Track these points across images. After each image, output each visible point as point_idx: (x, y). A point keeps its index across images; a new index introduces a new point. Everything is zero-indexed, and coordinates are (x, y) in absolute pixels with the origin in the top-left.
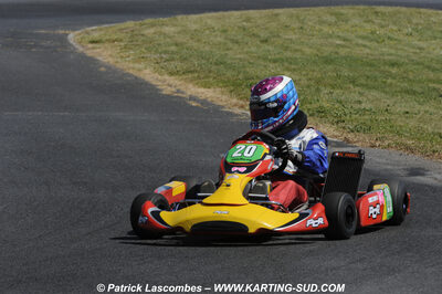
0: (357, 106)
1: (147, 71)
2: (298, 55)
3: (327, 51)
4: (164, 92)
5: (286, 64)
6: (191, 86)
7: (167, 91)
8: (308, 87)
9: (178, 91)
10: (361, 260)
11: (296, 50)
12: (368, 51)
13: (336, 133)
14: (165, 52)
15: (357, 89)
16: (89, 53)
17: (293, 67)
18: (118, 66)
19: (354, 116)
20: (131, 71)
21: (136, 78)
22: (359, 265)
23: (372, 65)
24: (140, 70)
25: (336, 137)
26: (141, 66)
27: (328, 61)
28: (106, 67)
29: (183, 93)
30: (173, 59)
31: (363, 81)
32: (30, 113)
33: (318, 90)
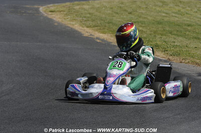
0: (173, 44)
1: (76, 26)
2: (145, 20)
3: (159, 18)
4: (84, 35)
5: (140, 24)
6: (96, 32)
7: (86, 35)
8: (150, 34)
9: (91, 35)
10: (179, 114)
11: (145, 18)
12: (177, 19)
13: (164, 56)
14: (85, 17)
15: (173, 36)
16: (50, 17)
17: (143, 25)
18: (63, 23)
19: (172, 49)
20: (69, 25)
21: (72, 28)
22: (179, 116)
23: (179, 25)
24: (73, 25)
25: (164, 57)
26: (74, 23)
27: (159, 23)
28: (57, 23)
29: (93, 36)
30: (88, 20)
31: (175, 33)
32: (24, 43)
33: (155, 36)
